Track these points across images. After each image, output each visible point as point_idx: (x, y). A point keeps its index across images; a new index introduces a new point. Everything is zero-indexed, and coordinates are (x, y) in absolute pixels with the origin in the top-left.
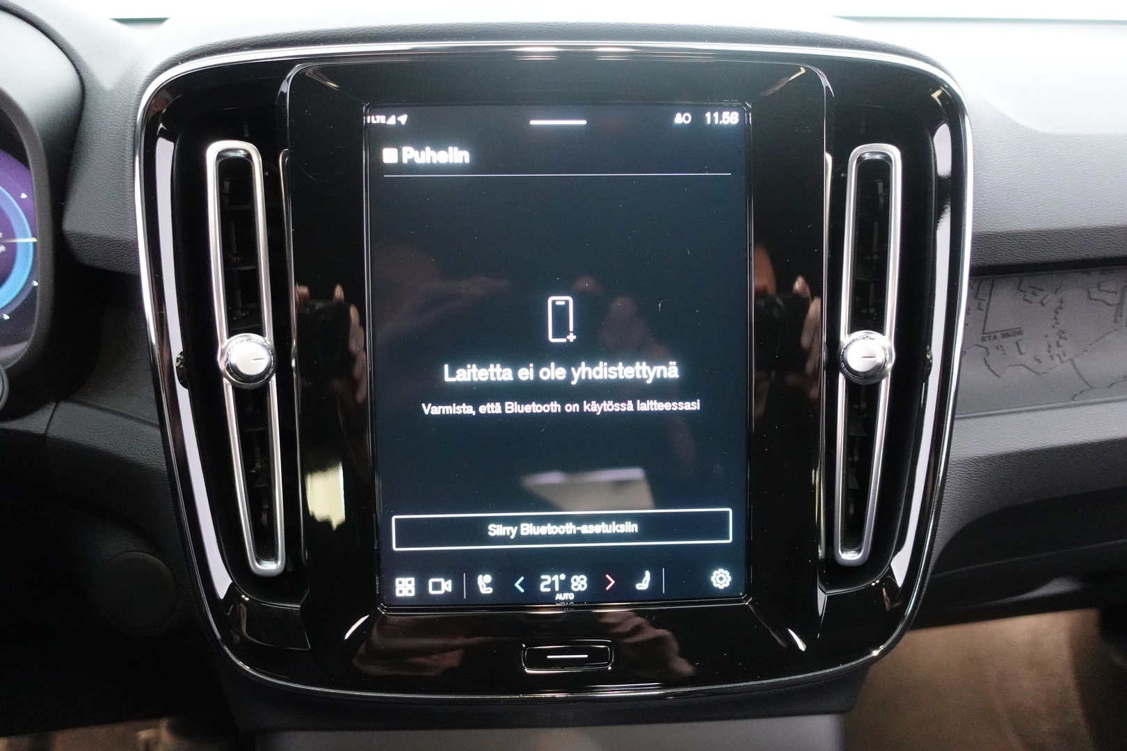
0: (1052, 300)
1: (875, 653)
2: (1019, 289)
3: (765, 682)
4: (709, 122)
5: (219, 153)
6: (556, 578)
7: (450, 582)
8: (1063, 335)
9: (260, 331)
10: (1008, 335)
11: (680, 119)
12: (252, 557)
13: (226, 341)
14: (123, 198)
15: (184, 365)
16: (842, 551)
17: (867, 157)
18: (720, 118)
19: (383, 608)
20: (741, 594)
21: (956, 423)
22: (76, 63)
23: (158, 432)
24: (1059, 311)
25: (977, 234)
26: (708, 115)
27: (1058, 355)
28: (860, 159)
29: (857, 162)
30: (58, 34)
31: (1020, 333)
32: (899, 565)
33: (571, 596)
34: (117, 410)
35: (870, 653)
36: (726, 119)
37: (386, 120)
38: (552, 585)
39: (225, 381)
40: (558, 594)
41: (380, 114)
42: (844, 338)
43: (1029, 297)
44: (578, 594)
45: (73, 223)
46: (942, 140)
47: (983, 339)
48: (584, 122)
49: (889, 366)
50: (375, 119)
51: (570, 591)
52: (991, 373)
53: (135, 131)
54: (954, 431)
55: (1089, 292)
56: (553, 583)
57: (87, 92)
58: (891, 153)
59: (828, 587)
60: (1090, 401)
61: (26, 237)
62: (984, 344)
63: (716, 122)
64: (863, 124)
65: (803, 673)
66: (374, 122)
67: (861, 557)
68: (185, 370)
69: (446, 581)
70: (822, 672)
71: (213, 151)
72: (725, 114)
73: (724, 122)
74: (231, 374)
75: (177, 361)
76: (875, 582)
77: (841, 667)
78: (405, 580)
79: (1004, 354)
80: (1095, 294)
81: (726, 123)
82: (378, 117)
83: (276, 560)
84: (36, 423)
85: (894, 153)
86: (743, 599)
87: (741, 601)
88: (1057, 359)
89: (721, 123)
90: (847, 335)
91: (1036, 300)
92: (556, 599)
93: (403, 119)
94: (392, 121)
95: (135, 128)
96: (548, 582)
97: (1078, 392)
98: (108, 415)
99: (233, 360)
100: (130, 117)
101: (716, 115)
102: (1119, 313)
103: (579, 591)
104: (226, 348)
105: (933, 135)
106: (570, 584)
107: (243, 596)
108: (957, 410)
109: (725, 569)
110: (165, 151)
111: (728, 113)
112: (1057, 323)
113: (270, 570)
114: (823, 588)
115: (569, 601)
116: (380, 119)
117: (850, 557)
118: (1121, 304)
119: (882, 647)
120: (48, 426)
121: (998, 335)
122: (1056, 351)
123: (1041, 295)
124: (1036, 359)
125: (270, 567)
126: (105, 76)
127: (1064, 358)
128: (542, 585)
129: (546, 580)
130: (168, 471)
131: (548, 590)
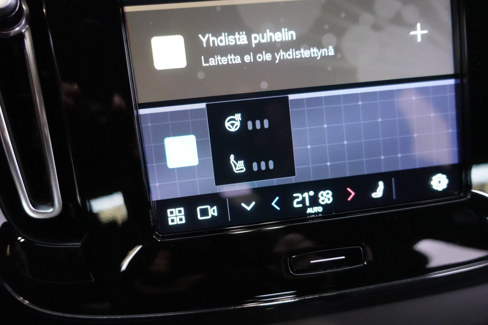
6: (306, 195)
7: (215, 208)
19: (158, 237)
33: (320, 209)
38: (303, 201)
40: (309, 209)
44: (325, 206)
51: (318, 205)
56: (304, 199)
69: (211, 207)
78: (175, 211)
92: (308, 212)
96: (300, 199)
103: (327, 204)
106: (318, 198)
115: (318, 213)
125: (48, 212)
128: (295, 202)
129: (298, 197)
131: (301, 205)
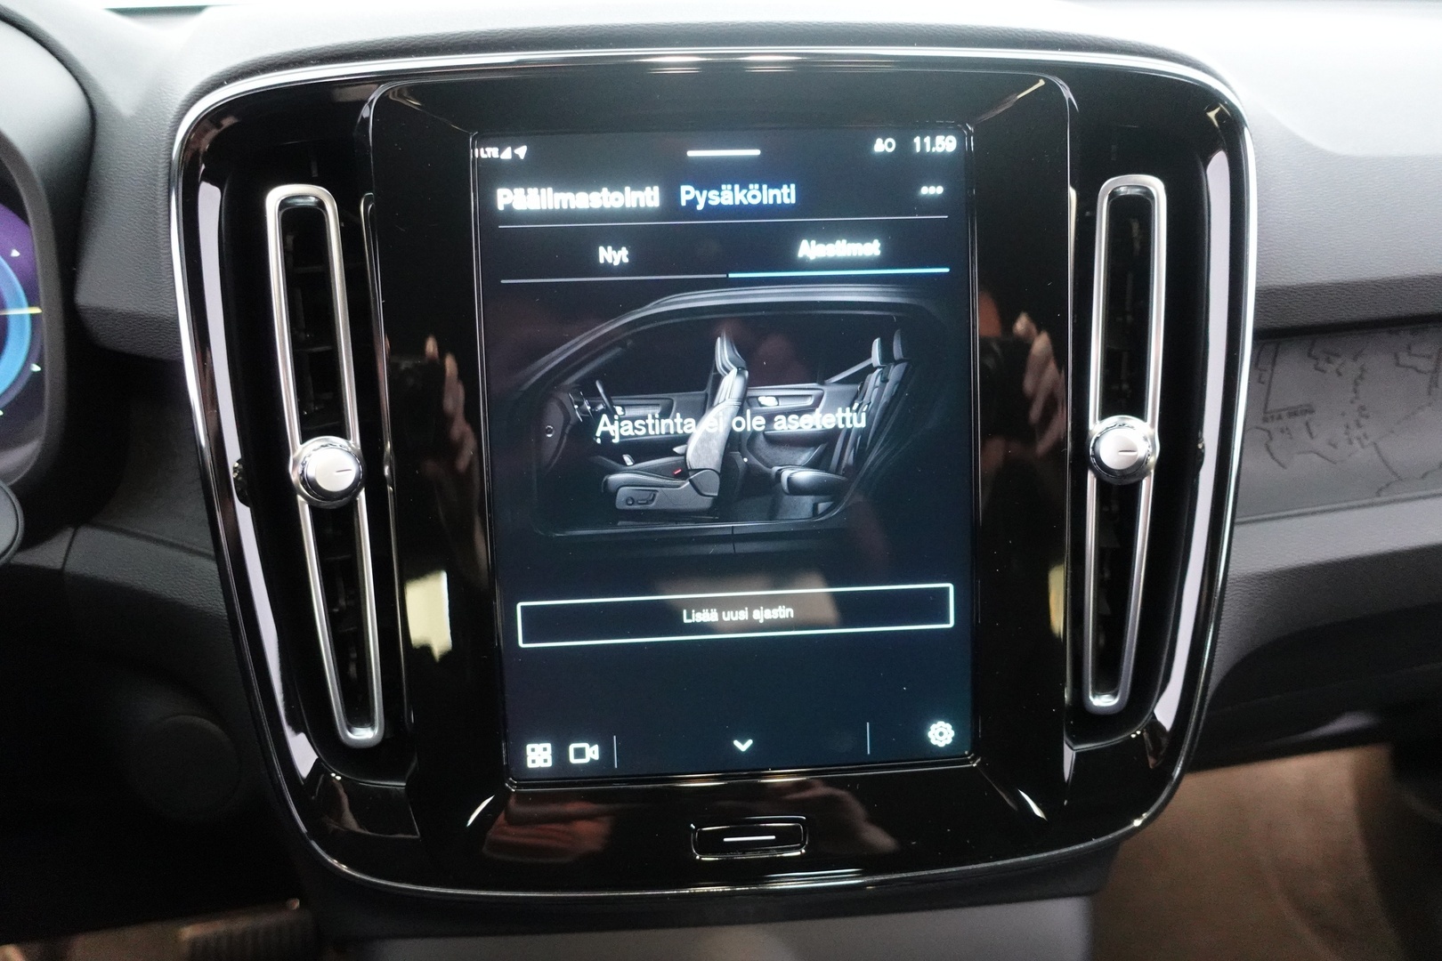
0: (1351, 368)
1: (1137, 823)
2: (1309, 355)
3: (999, 863)
4: (918, 150)
5: (282, 201)
7: (596, 747)
8: (1364, 413)
9: (342, 432)
10: (1295, 414)
11: (882, 146)
12: (341, 725)
13: (299, 447)
14: (155, 262)
15: (243, 477)
16: (1094, 696)
17: (1123, 191)
18: (933, 144)
19: (511, 784)
20: (966, 753)
21: (1236, 529)
22: (83, 81)
23: (213, 566)
24: (1359, 381)
25: (1261, 289)
26: (917, 140)
27: (1359, 439)
28: (1113, 195)
29: (1109, 199)
30: (55, 41)
31: (1312, 412)
32: (1165, 710)
34: (154, 535)
35: (1130, 822)
36: (940, 146)
37: (500, 153)
39: (300, 498)
41: (492, 146)
42: (1095, 426)
43: (1322, 364)
45: (90, 294)
46: (1217, 171)
47: (1265, 420)
48: (757, 152)
49: (1153, 460)
50: (485, 152)
52: (1276, 464)
53: (169, 174)
54: (1234, 540)
55: (1396, 356)
57: (99, 121)
58: (1154, 187)
59: (1076, 741)
60: (1398, 496)
61: (20, 306)
62: (1266, 426)
63: (928, 150)
64: (1114, 147)
65: (1046, 851)
66: (483, 156)
67: (1117, 704)
68: (246, 482)
69: (591, 746)
70: (1071, 849)
71: (275, 198)
72: (939, 139)
73: (938, 149)
74: (307, 490)
75: (235, 472)
76: (1135, 733)
77: (1094, 841)
78: (539, 747)
79: (1291, 438)
80: (1405, 358)
81: (940, 150)
82: (488, 149)
83: (372, 726)
84: (50, 555)
85: (1156, 186)
86: (970, 760)
87: (967, 762)
88: (1355, 441)
89: (934, 150)
90: (1098, 421)
91: (1331, 368)
93: (522, 151)
94: (507, 154)
95: (170, 169)
97: (1383, 485)
98: (143, 543)
99: (311, 473)
100: (163, 156)
101: (927, 140)
102: (1434, 383)
104: (299, 456)
105: (1206, 163)
107: (333, 775)
108: (1238, 512)
109: (946, 722)
110: (210, 198)
111: (943, 137)
112: (1356, 398)
113: (364, 741)
114: (1070, 743)
116: (492, 152)
117: (1103, 702)
118: (1436, 371)
119: (1145, 815)
120: (65, 560)
121: (1284, 414)
122: (1357, 432)
123: (1339, 361)
124: (1330, 444)
125: (365, 735)
126: (122, 97)
127: (1366, 442)
130: (228, 616)
